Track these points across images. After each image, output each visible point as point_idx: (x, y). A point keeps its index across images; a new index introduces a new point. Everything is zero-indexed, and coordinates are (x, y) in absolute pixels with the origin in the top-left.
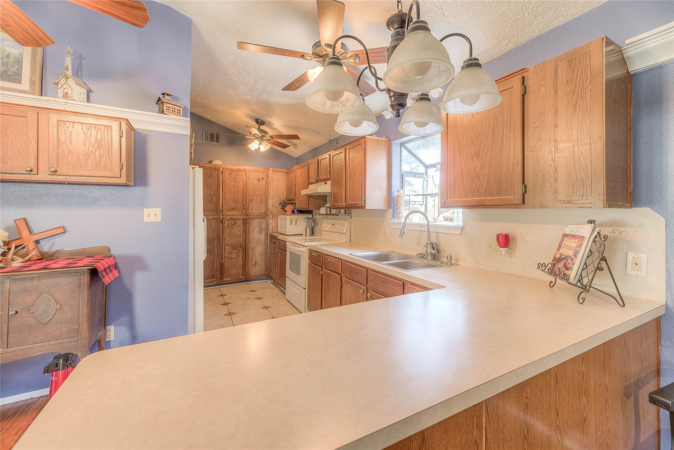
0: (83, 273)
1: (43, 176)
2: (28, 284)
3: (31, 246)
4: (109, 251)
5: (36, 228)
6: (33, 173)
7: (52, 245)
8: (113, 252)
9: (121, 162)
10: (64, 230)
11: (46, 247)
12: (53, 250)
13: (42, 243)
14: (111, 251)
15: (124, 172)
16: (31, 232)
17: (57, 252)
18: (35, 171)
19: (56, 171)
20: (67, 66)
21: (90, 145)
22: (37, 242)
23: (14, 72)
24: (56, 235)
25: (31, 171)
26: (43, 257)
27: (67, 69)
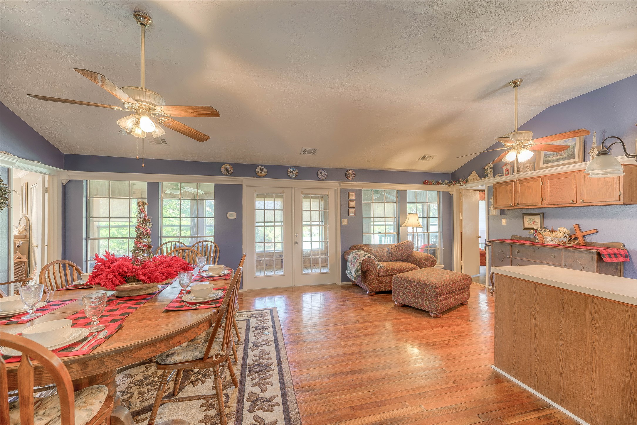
0: (594, 253)
1: (579, 204)
2: (570, 254)
3: (580, 238)
4: (624, 246)
5: (583, 229)
6: (574, 203)
7: (591, 239)
8: (627, 247)
9: (620, 191)
10: (597, 232)
11: (588, 239)
12: (592, 242)
13: (587, 237)
14: (626, 247)
15: (622, 197)
16: (581, 231)
17: (594, 242)
18: (575, 202)
19: (584, 201)
20: (594, 142)
21: (601, 184)
22: (584, 236)
23: (572, 154)
24: (592, 234)
25: (574, 202)
26: (586, 244)
27: (594, 144)
